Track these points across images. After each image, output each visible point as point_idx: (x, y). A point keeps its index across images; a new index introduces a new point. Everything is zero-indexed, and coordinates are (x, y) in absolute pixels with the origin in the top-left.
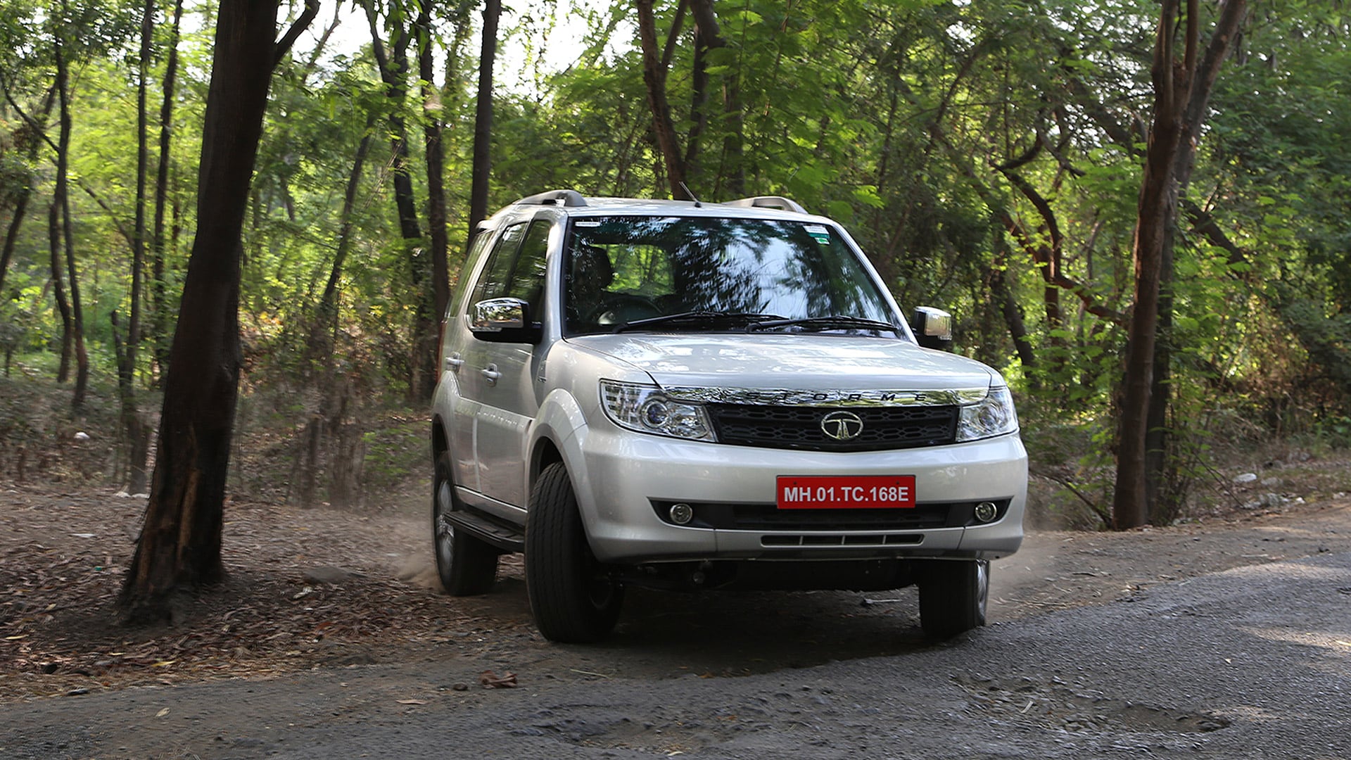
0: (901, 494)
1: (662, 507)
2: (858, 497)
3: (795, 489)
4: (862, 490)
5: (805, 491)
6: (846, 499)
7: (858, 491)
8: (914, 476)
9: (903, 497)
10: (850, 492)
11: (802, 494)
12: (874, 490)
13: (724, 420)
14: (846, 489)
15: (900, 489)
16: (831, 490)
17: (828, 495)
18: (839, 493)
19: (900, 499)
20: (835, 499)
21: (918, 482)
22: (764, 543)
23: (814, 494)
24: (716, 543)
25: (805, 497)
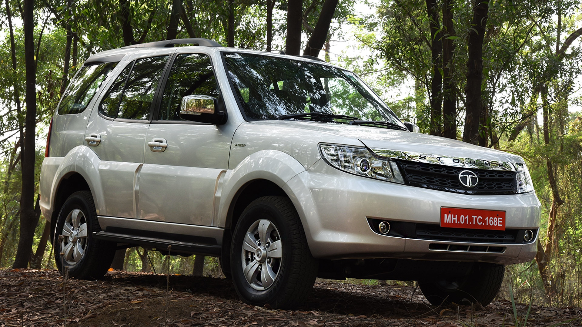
0: (499, 222)
1: (374, 222)
2: (480, 222)
3: (450, 215)
4: (481, 218)
5: (454, 217)
6: (474, 224)
7: (480, 218)
8: (505, 211)
9: (500, 223)
10: (476, 219)
11: (453, 219)
12: (487, 219)
13: (409, 171)
14: (474, 217)
15: (499, 218)
16: (467, 217)
17: (466, 220)
18: (471, 219)
19: (499, 225)
20: (469, 223)
21: (507, 215)
22: (430, 248)
23: (459, 220)
24: (405, 246)
25: (454, 220)
